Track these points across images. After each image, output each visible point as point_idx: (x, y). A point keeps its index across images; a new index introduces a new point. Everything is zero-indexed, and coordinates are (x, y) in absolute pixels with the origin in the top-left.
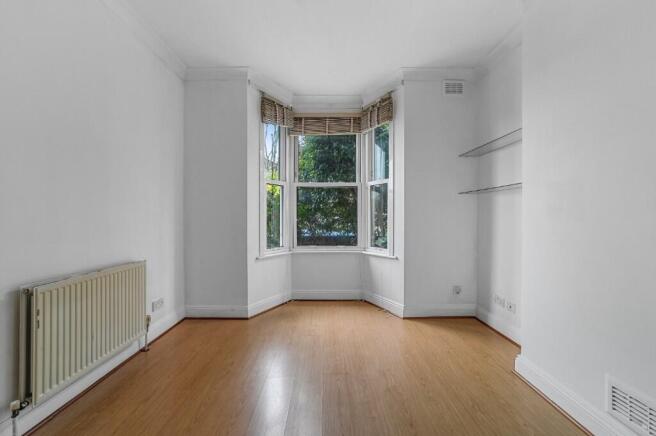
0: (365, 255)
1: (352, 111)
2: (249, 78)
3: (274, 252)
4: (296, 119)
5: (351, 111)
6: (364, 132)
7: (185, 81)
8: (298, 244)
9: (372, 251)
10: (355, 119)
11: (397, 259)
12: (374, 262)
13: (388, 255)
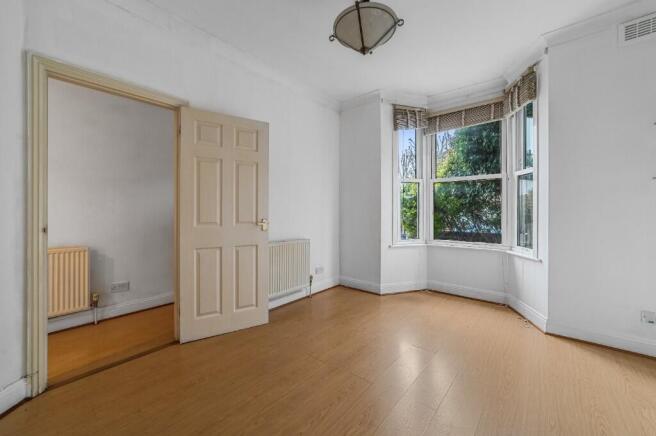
0: (510, 255)
1: (492, 97)
2: (382, 97)
3: (410, 242)
4: (430, 119)
5: (490, 97)
6: (508, 116)
7: (340, 112)
8: (435, 238)
9: (519, 251)
10: (495, 104)
11: (541, 261)
12: (518, 263)
13: (532, 257)
